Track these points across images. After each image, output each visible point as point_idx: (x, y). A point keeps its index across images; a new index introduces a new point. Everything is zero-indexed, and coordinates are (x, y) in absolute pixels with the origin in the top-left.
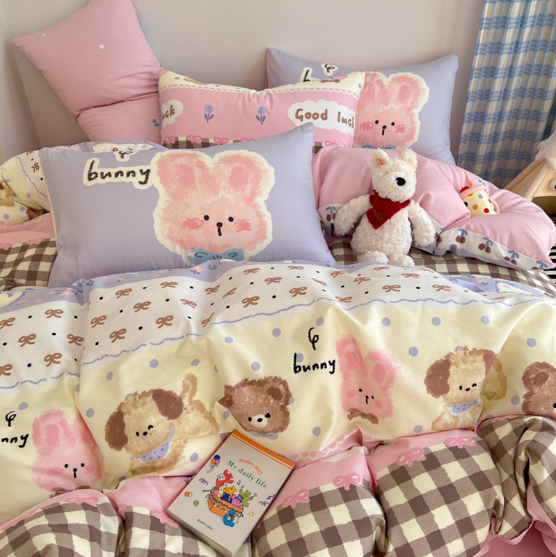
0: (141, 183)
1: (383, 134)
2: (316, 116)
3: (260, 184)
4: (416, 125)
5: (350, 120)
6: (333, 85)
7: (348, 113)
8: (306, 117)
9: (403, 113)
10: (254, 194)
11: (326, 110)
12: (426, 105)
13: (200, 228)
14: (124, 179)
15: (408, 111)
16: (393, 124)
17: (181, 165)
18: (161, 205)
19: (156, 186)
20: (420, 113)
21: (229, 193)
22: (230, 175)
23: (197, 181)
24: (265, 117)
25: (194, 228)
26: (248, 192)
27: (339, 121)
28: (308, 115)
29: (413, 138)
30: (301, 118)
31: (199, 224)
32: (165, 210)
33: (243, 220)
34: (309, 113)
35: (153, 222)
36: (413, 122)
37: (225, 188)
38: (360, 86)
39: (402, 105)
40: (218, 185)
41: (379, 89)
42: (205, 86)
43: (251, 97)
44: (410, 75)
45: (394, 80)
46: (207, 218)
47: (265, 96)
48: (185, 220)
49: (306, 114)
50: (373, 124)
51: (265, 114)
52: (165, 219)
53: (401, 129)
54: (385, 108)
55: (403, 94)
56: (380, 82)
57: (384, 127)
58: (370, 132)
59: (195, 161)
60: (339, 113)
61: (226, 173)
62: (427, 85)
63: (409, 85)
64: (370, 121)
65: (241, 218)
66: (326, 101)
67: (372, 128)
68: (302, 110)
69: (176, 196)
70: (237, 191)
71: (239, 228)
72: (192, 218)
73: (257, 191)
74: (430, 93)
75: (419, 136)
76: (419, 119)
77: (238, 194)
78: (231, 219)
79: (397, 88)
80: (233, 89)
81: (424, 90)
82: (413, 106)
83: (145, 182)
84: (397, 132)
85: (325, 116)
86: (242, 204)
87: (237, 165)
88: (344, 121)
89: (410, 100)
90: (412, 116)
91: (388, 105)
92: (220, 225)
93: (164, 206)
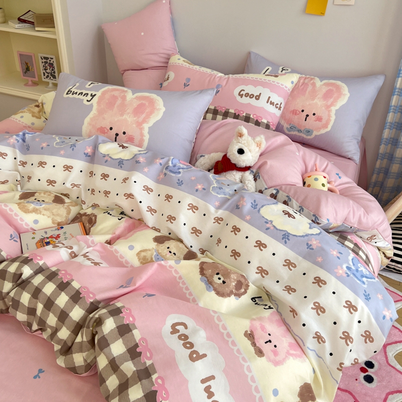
0: (88, 101)
1: (306, 120)
2: (252, 96)
3: (151, 117)
4: (331, 118)
5: (277, 104)
6: (272, 79)
7: (276, 99)
8: (245, 96)
9: (323, 108)
10: (144, 121)
11: (260, 94)
12: (343, 105)
13: (106, 134)
14: (81, 97)
15: (328, 107)
16: (314, 114)
17: (114, 95)
18: (91, 115)
19: (93, 104)
20: (336, 110)
21: (130, 117)
22: (136, 106)
23: (116, 106)
24: (219, 91)
25: (103, 133)
26: (141, 119)
27: (267, 102)
28: (247, 95)
29: (327, 128)
30: (241, 96)
31: (106, 131)
32: (91, 119)
33: (131, 136)
34: (248, 94)
35: (83, 124)
36: (329, 116)
37: (128, 113)
38: (292, 82)
39: (324, 102)
40: (126, 111)
41: (311, 88)
42: (192, 66)
43: (216, 77)
44: (339, 83)
45: (325, 84)
46: (111, 129)
47: (226, 78)
48: (100, 127)
49: (246, 94)
50: (300, 112)
51: (220, 89)
52: (89, 124)
53: (320, 119)
54: (311, 102)
55: (327, 95)
56: (314, 85)
57: (307, 116)
58: (296, 117)
59: (122, 94)
60: (269, 97)
61: (134, 105)
62: (349, 92)
63: (334, 89)
64: (298, 109)
65: (130, 134)
66: (262, 87)
67: (298, 114)
68: (244, 90)
69: (101, 112)
70: (135, 117)
71: (127, 140)
72: (103, 127)
73: (147, 120)
74: (349, 98)
75: (332, 127)
76: (335, 114)
77: (135, 119)
78: (124, 133)
79: (325, 89)
80: (209, 71)
81: (345, 95)
82: (332, 105)
83: (89, 101)
84: (316, 121)
85: (258, 97)
86: (134, 125)
87: (144, 102)
88: (272, 103)
89: (332, 100)
90: (329, 111)
91: (314, 100)
92: (117, 135)
93: (92, 116)
